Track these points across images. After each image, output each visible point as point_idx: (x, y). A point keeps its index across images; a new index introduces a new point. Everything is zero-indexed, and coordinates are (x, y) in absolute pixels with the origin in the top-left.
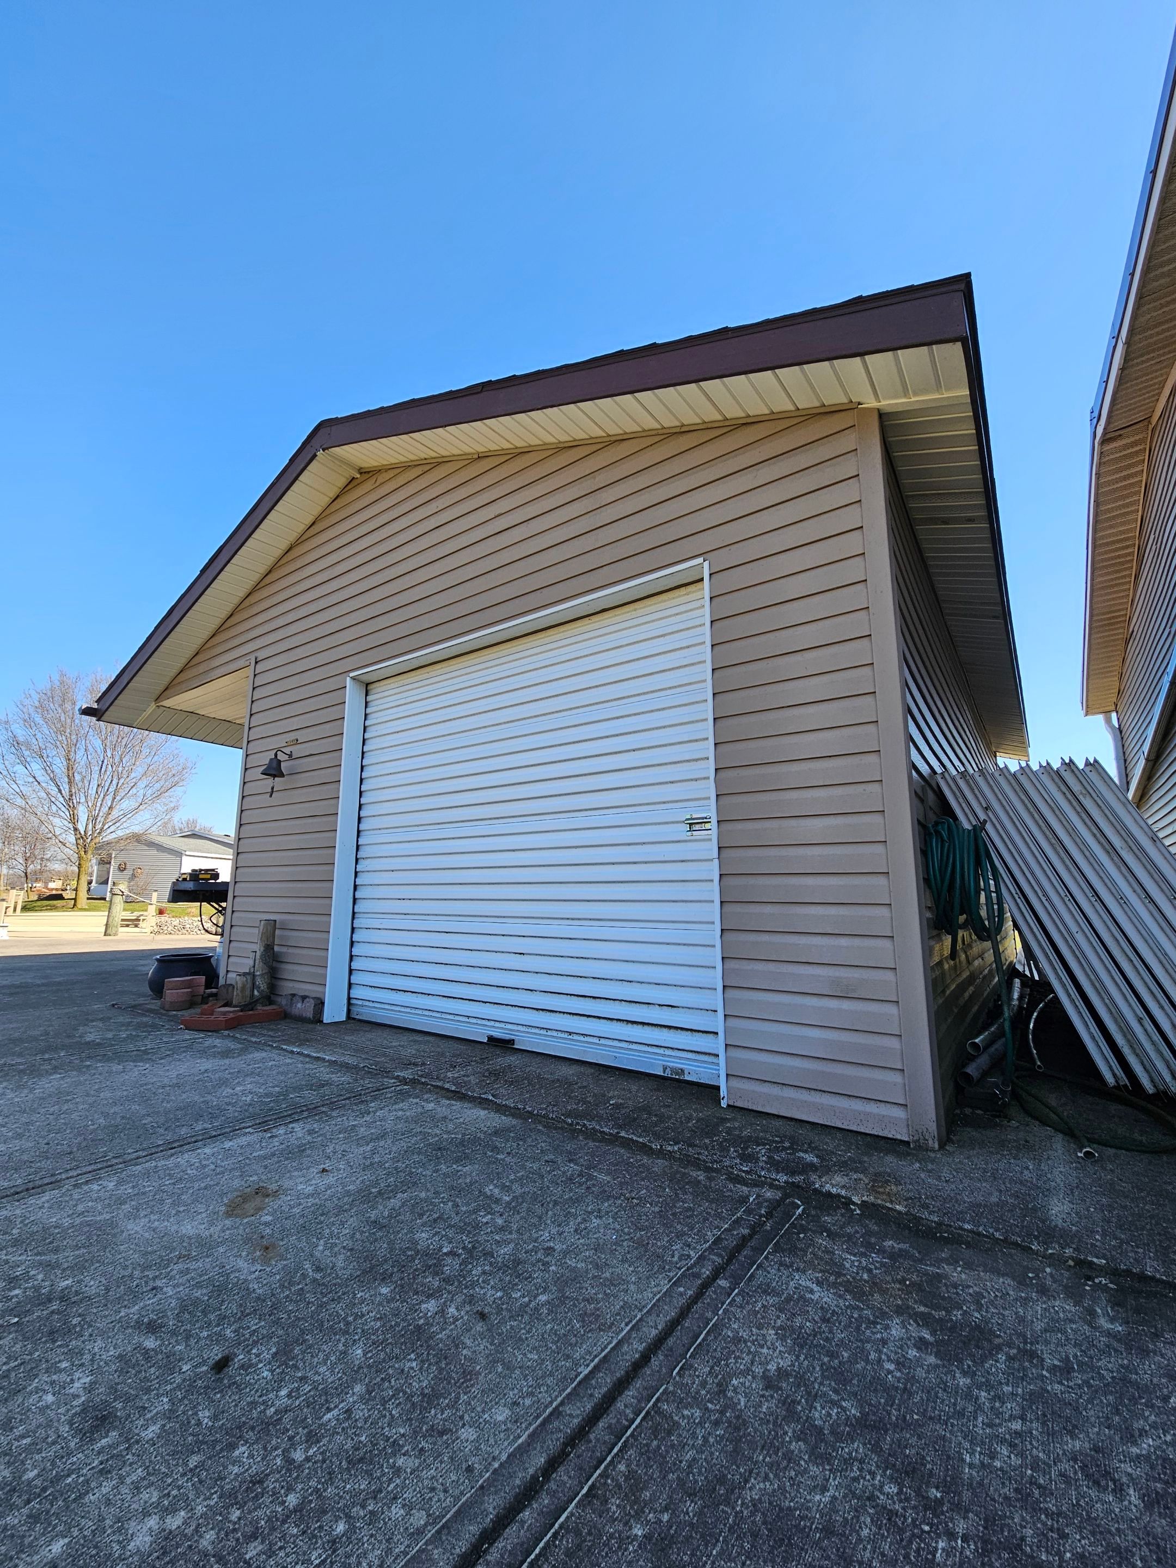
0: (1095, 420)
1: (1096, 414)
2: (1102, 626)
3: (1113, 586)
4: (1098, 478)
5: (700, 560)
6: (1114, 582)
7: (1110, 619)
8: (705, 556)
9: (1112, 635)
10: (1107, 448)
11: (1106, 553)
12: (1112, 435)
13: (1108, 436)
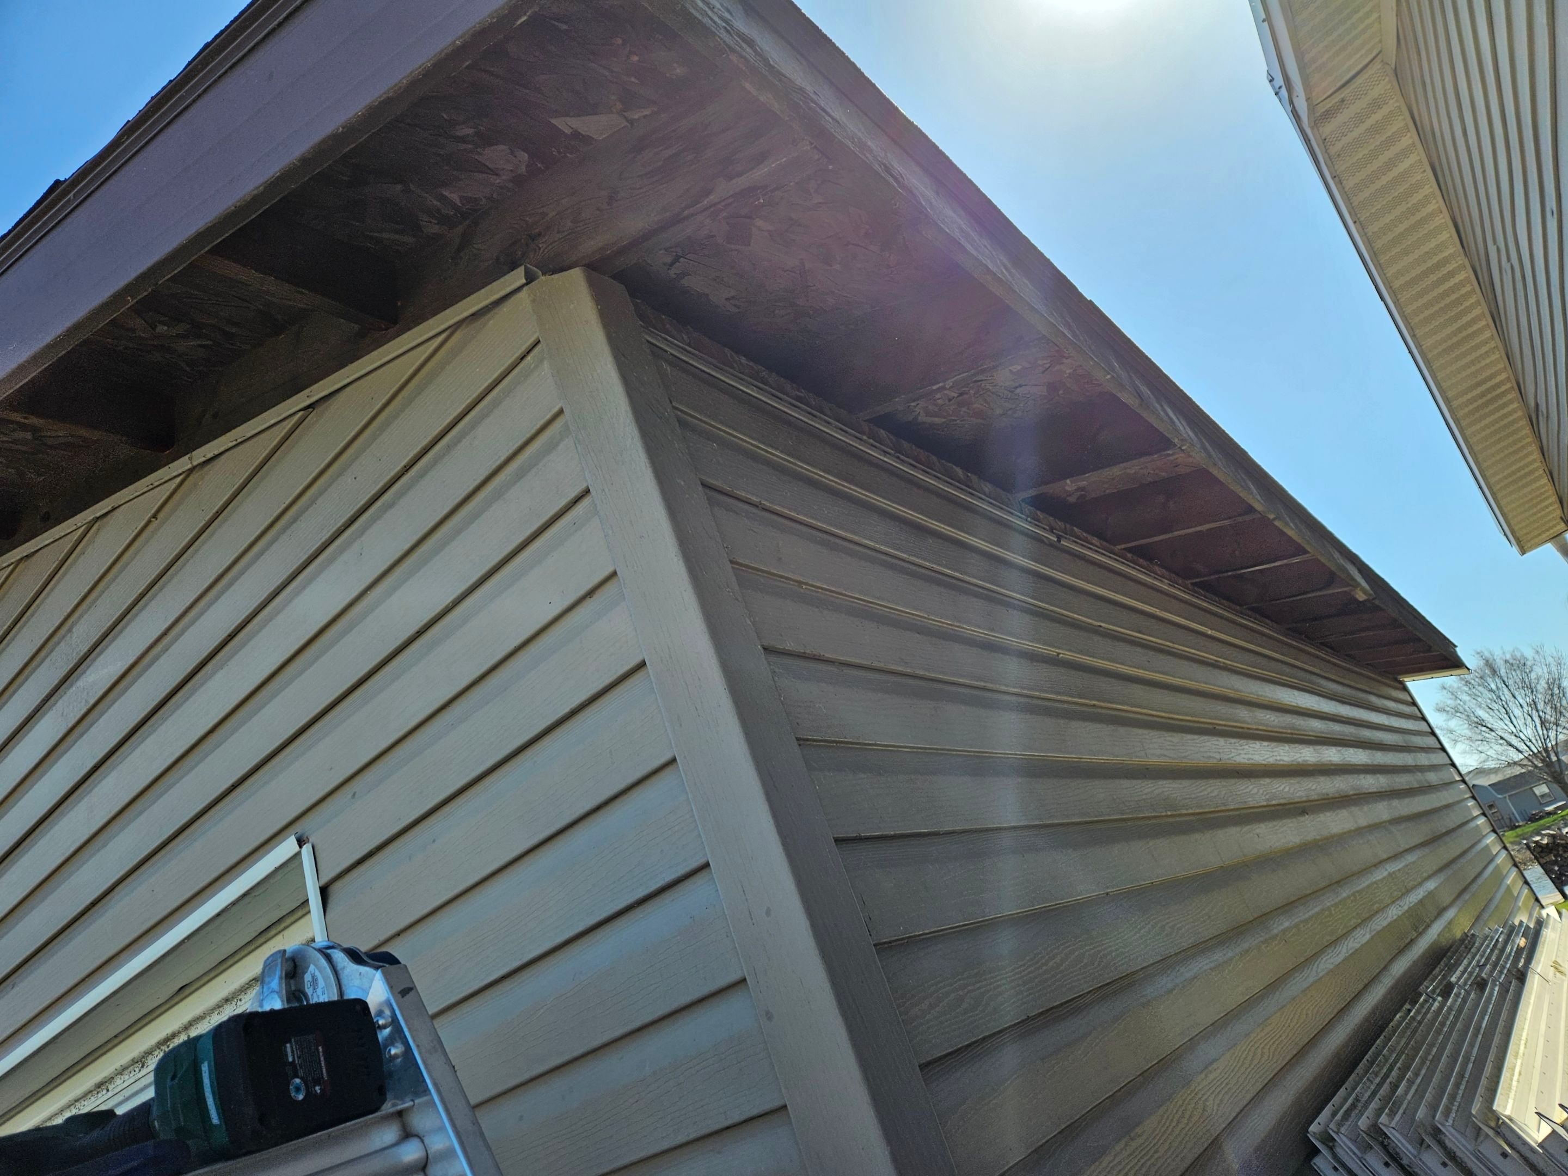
0: (1284, 92)
1: (1279, 81)
2: (1477, 409)
3: (1459, 344)
4: (1340, 183)
5: (288, 847)
6: (1460, 336)
7: (1483, 395)
8: (299, 828)
9: (1501, 419)
10: (1328, 129)
11: (1421, 294)
12: (1328, 104)
13: (1321, 109)
